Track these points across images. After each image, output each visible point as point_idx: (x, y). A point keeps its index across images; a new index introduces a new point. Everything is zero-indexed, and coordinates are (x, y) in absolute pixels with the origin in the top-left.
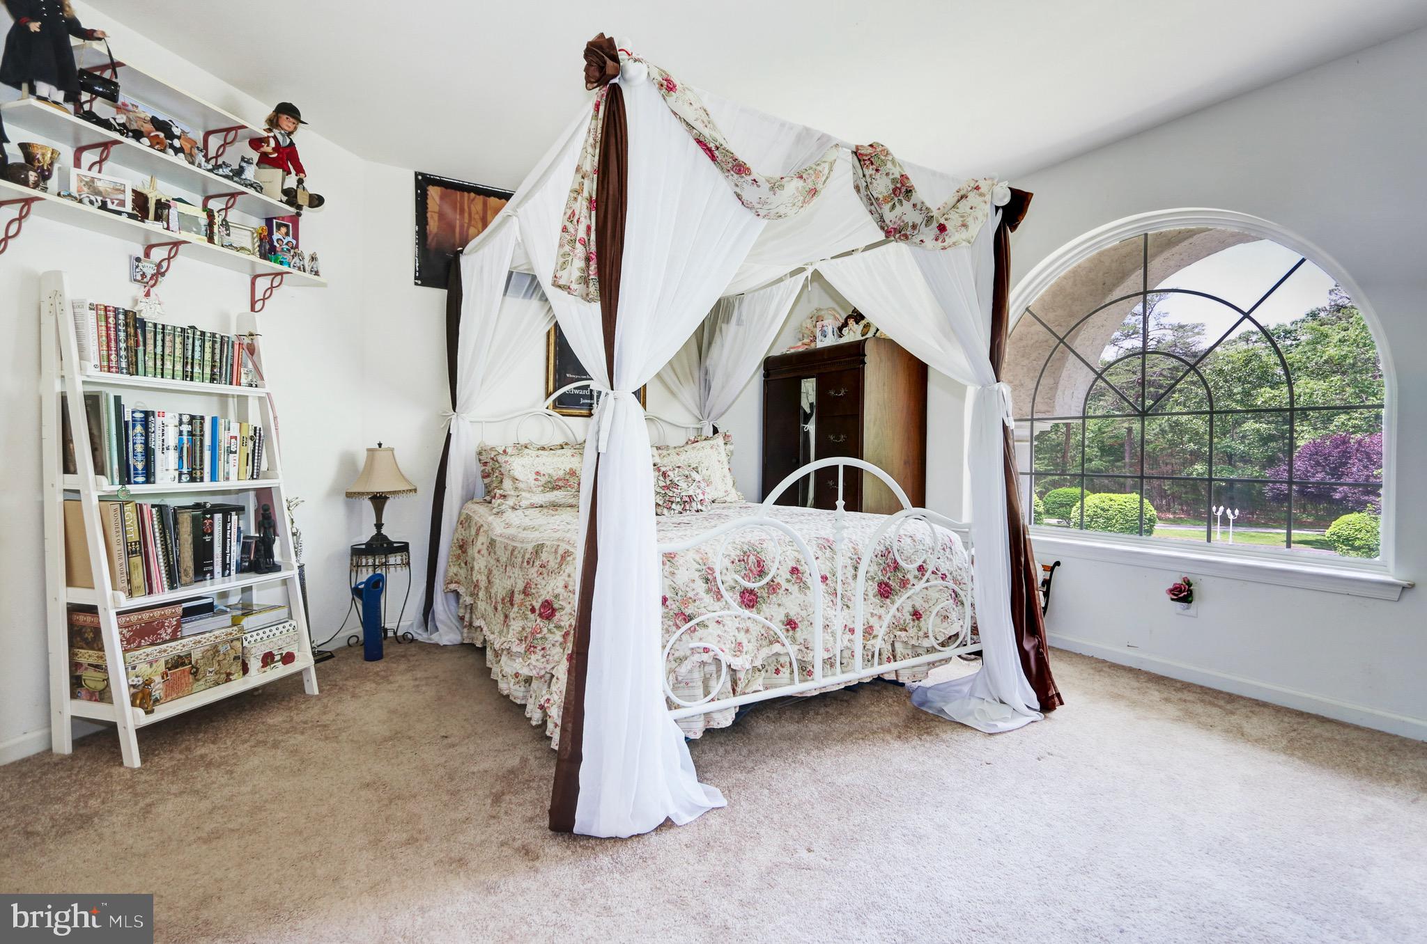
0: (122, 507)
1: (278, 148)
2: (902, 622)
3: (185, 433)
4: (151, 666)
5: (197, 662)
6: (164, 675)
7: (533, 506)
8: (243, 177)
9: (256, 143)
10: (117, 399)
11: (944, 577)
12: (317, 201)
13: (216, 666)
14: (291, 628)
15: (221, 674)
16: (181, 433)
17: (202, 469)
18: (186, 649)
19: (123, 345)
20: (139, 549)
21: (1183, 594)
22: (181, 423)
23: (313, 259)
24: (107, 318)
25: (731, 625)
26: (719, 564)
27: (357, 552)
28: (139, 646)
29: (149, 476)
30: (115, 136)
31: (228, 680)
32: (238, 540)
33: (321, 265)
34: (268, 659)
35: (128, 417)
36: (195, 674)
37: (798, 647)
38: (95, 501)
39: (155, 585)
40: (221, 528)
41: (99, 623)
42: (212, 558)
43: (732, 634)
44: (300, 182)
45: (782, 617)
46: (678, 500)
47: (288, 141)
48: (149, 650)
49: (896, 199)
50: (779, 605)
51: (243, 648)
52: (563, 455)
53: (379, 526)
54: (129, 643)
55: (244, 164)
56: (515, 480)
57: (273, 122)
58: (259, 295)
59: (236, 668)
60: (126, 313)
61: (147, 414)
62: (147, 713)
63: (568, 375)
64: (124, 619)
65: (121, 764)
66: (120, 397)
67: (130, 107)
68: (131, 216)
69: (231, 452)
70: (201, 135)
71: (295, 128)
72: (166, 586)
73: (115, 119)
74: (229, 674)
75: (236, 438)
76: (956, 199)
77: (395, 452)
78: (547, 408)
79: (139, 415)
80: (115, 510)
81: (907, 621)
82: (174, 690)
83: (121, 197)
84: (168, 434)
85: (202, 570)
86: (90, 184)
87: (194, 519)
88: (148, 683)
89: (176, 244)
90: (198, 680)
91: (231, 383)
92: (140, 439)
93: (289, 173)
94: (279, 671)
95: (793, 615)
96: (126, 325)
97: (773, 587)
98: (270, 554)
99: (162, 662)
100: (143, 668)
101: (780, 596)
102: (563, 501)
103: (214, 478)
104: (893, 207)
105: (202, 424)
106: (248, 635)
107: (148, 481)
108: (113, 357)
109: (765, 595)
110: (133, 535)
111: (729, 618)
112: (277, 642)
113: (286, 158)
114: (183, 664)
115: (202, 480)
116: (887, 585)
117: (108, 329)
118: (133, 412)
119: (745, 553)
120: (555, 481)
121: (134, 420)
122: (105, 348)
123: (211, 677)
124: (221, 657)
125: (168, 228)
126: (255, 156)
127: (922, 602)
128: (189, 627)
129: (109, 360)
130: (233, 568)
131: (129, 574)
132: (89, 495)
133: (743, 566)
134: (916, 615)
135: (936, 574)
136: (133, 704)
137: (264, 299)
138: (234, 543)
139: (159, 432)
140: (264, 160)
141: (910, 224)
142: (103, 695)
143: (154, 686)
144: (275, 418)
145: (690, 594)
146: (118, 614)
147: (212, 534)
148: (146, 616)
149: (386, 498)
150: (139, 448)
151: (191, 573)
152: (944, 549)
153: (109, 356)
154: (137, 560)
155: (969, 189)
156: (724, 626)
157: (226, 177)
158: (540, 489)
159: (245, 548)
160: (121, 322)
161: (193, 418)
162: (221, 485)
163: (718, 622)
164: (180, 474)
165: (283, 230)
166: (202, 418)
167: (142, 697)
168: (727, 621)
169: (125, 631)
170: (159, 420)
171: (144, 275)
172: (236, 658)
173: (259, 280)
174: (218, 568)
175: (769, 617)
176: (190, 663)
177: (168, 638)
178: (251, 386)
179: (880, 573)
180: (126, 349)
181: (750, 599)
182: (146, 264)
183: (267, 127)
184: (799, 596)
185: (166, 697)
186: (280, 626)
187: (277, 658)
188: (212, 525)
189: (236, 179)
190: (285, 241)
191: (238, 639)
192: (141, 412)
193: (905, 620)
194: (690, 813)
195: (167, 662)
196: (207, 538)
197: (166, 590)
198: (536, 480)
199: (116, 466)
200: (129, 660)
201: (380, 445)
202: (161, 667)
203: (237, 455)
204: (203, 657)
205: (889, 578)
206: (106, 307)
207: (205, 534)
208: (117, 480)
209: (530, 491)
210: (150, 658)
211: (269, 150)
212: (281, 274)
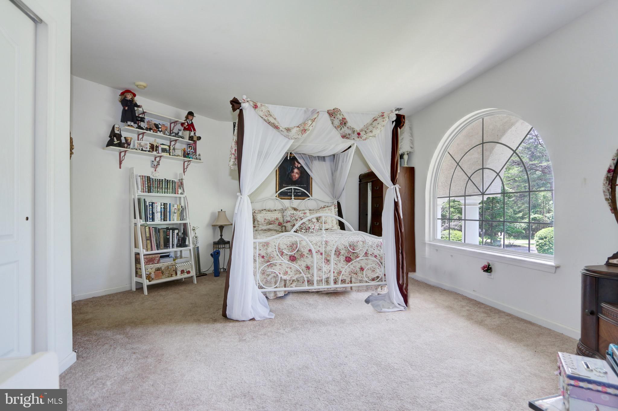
0: (145, 227)
1: (188, 125)
2: (355, 271)
3: (162, 208)
4: (151, 269)
5: (163, 270)
6: (155, 272)
7: (262, 230)
8: (179, 135)
9: (182, 124)
10: (144, 199)
11: (376, 256)
12: (199, 138)
13: (168, 272)
14: (190, 264)
15: (169, 274)
16: (161, 208)
17: (167, 218)
18: (160, 266)
19: (147, 185)
20: (149, 239)
21: (488, 269)
22: (161, 205)
23: (199, 155)
24: (143, 178)
25: (284, 266)
26: (283, 247)
27: (215, 243)
28: (149, 264)
29: (153, 220)
30: (145, 131)
31: (171, 276)
32: (177, 238)
33: (201, 157)
34: (182, 272)
35: (148, 204)
36: (163, 273)
37: (310, 275)
38: (139, 226)
39: (153, 249)
40: (172, 234)
41: (140, 257)
42: (169, 242)
43: (284, 269)
44: (195, 133)
45: (305, 265)
46: (305, 228)
47: (191, 122)
48: (151, 265)
49: (342, 126)
50: (304, 261)
51: (176, 268)
52: (275, 213)
53: (221, 236)
54: (147, 263)
55: (179, 131)
56: (258, 221)
57: (187, 118)
58: (185, 168)
59: (174, 273)
60: (147, 177)
61: (153, 203)
62: (149, 281)
63: (283, 185)
64: (145, 257)
65: (144, 294)
66: (145, 199)
67: (150, 121)
68: (149, 151)
69: (175, 213)
70: (169, 124)
71: (193, 118)
72: (156, 249)
73: (144, 127)
74: (172, 275)
75: (176, 209)
76: (372, 121)
77: (226, 213)
78: (276, 197)
79: (151, 204)
80: (144, 228)
81: (358, 271)
82: (157, 277)
83: (146, 146)
84: (158, 208)
85: (166, 245)
86: (140, 144)
87: (164, 232)
88: (150, 274)
89: (161, 157)
90: (163, 275)
91: (175, 194)
92: (151, 210)
93: (192, 131)
94: (186, 275)
95: (309, 265)
96: (148, 180)
97: (302, 256)
98: (185, 242)
99: (154, 269)
100: (149, 270)
101: (304, 258)
102: (272, 229)
103: (170, 220)
104: (341, 129)
105: (167, 205)
106: (177, 264)
107: (153, 221)
108: (144, 189)
109: (299, 258)
110: (148, 235)
111: (284, 264)
112: (186, 267)
113: (190, 127)
114: (159, 270)
115: (167, 221)
116: (349, 258)
117: (143, 181)
118: (149, 203)
119: (293, 244)
120: (270, 222)
121: (149, 205)
122: (142, 186)
123: (167, 275)
124: (169, 270)
125: (158, 153)
126: (183, 128)
127: (365, 265)
128: (162, 260)
129: (143, 189)
130: (175, 245)
131: (147, 245)
132: (138, 224)
133: (291, 248)
134: (362, 269)
135: (372, 255)
136: (147, 279)
137: (186, 168)
138: (175, 239)
139: (155, 208)
140: (185, 129)
141: (348, 134)
142: (141, 276)
143: (152, 275)
144: (187, 203)
145: (272, 255)
146: (144, 255)
147: (169, 236)
148: (151, 256)
149: (223, 227)
150: (151, 212)
151: (163, 246)
152: (377, 247)
153: (143, 188)
154: (149, 242)
155: (379, 117)
156: (282, 266)
157: (173, 136)
158: (266, 224)
159: (178, 240)
160: (146, 179)
161: (164, 204)
162: (172, 222)
163: (280, 265)
164: (161, 219)
165: (191, 148)
166: (167, 204)
167: (149, 277)
168: (283, 264)
169: (146, 260)
170: (155, 204)
171: (154, 165)
172: (174, 270)
173: (185, 163)
174: (171, 245)
175: (300, 265)
176: (161, 270)
177: (156, 263)
178: (181, 194)
179: (346, 254)
180: (148, 186)
181: (293, 259)
182: (155, 162)
183: (186, 119)
184: (311, 258)
185: (155, 278)
186: (187, 263)
187: (185, 272)
188: (169, 233)
189: (177, 136)
190: (191, 151)
191: (174, 265)
192: (151, 203)
193: (357, 271)
194: (261, 318)
195: (155, 269)
196: (168, 237)
197: (156, 250)
198: (264, 221)
199: (144, 217)
200: (146, 267)
201: (222, 210)
202: (154, 270)
203: (177, 214)
204: (165, 269)
205: (350, 255)
206: (142, 176)
207: (167, 236)
208: (144, 221)
209: (262, 225)
210: (151, 267)
211: (185, 126)
212: (190, 161)
